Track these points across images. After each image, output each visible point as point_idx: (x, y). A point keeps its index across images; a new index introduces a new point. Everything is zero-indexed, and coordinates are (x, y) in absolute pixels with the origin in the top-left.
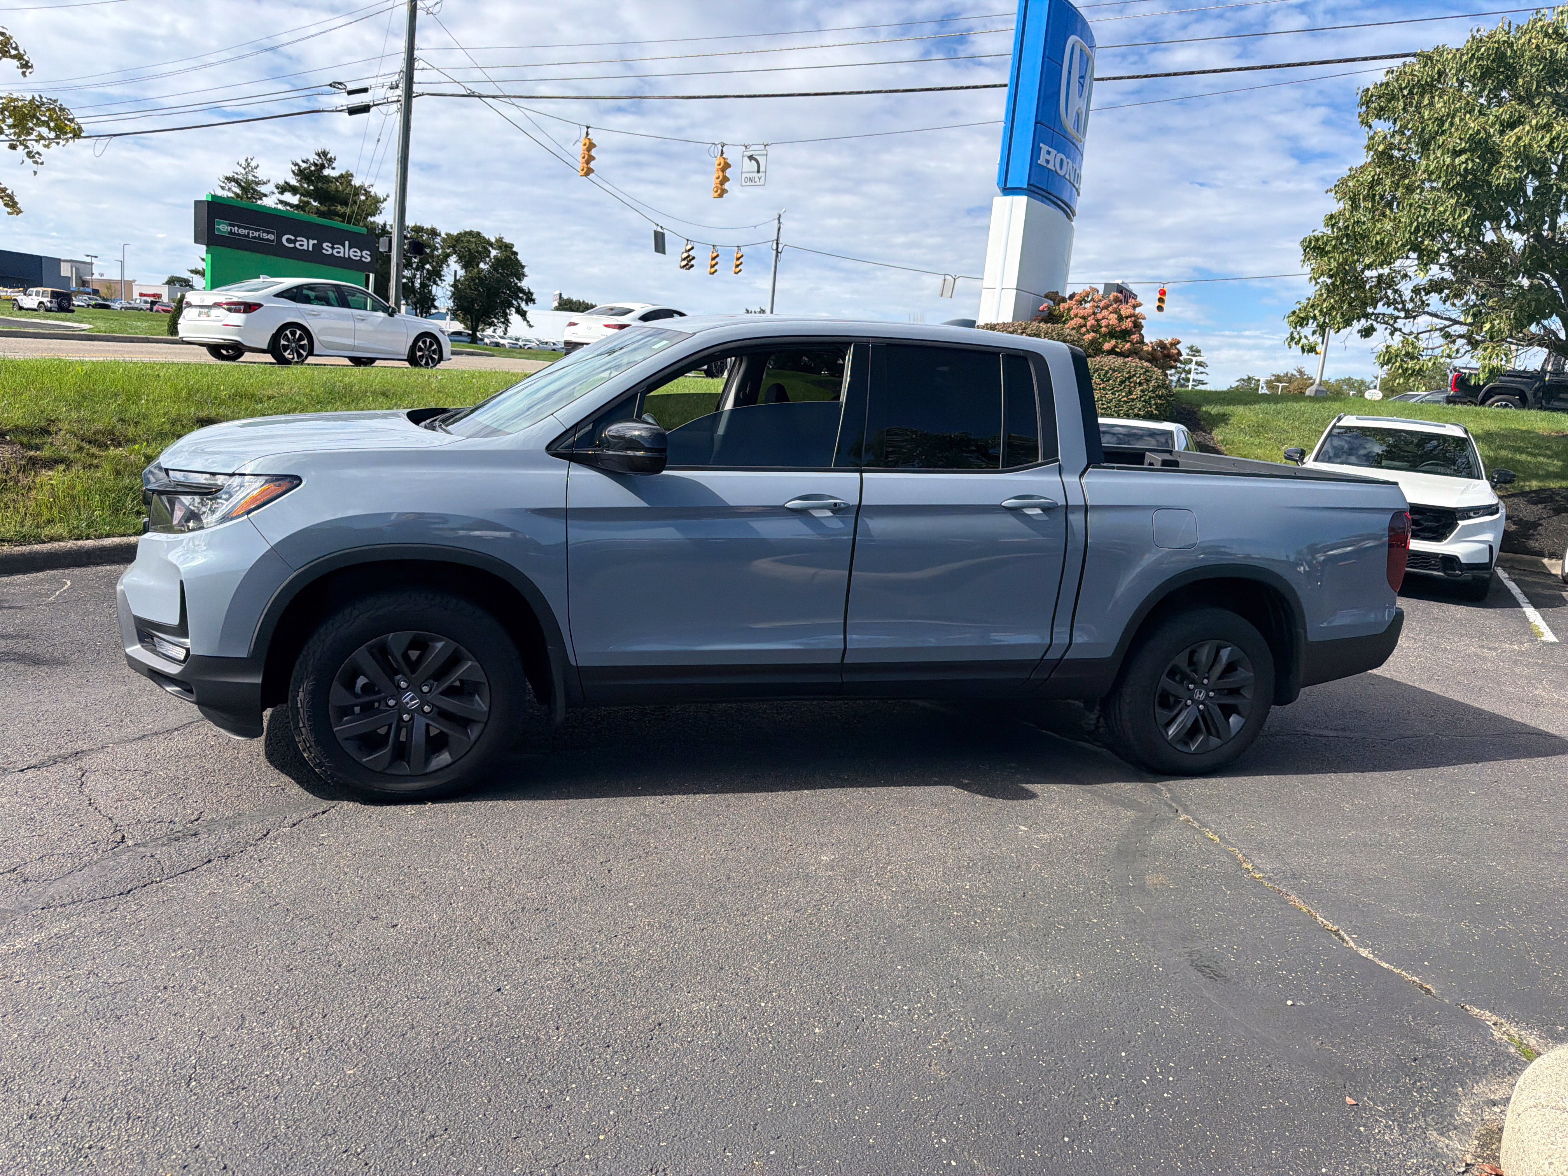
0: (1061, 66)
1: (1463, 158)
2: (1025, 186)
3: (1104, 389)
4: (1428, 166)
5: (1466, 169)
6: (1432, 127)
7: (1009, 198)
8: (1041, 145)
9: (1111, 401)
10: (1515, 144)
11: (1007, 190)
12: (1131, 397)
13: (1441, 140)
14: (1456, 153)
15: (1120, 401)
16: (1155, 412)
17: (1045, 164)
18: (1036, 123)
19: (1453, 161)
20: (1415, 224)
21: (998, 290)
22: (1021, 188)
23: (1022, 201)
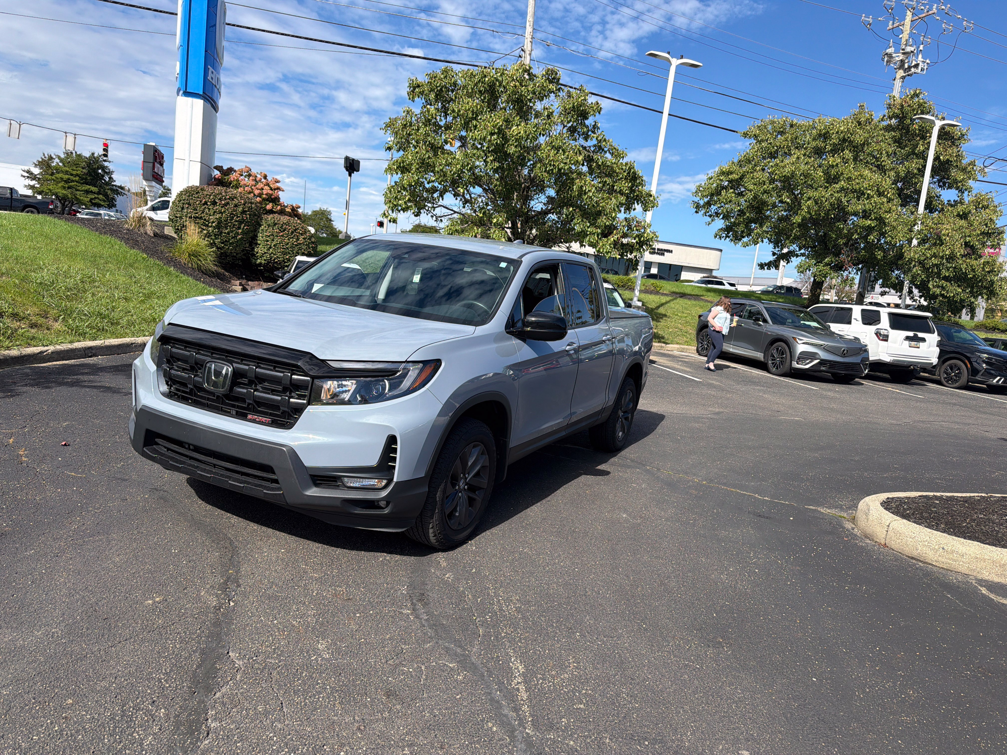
0: (216, 15)
1: (495, 136)
2: (201, 93)
3: (282, 236)
4: (472, 136)
5: (497, 143)
6: (470, 115)
7: (189, 100)
8: (209, 67)
9: (288, 244)
10: (517, 135)
11: (187, 94)
12: (299, 242)
13: (474, 122)
14: (492, 134)
15: (293, 244)
16: (312, 252)
17: (210, 79)
18: (206, 51)
19: (491, 138)
20: (470, 166)
21: (187, 161)
22: (198, 94)
23: (199, 103)
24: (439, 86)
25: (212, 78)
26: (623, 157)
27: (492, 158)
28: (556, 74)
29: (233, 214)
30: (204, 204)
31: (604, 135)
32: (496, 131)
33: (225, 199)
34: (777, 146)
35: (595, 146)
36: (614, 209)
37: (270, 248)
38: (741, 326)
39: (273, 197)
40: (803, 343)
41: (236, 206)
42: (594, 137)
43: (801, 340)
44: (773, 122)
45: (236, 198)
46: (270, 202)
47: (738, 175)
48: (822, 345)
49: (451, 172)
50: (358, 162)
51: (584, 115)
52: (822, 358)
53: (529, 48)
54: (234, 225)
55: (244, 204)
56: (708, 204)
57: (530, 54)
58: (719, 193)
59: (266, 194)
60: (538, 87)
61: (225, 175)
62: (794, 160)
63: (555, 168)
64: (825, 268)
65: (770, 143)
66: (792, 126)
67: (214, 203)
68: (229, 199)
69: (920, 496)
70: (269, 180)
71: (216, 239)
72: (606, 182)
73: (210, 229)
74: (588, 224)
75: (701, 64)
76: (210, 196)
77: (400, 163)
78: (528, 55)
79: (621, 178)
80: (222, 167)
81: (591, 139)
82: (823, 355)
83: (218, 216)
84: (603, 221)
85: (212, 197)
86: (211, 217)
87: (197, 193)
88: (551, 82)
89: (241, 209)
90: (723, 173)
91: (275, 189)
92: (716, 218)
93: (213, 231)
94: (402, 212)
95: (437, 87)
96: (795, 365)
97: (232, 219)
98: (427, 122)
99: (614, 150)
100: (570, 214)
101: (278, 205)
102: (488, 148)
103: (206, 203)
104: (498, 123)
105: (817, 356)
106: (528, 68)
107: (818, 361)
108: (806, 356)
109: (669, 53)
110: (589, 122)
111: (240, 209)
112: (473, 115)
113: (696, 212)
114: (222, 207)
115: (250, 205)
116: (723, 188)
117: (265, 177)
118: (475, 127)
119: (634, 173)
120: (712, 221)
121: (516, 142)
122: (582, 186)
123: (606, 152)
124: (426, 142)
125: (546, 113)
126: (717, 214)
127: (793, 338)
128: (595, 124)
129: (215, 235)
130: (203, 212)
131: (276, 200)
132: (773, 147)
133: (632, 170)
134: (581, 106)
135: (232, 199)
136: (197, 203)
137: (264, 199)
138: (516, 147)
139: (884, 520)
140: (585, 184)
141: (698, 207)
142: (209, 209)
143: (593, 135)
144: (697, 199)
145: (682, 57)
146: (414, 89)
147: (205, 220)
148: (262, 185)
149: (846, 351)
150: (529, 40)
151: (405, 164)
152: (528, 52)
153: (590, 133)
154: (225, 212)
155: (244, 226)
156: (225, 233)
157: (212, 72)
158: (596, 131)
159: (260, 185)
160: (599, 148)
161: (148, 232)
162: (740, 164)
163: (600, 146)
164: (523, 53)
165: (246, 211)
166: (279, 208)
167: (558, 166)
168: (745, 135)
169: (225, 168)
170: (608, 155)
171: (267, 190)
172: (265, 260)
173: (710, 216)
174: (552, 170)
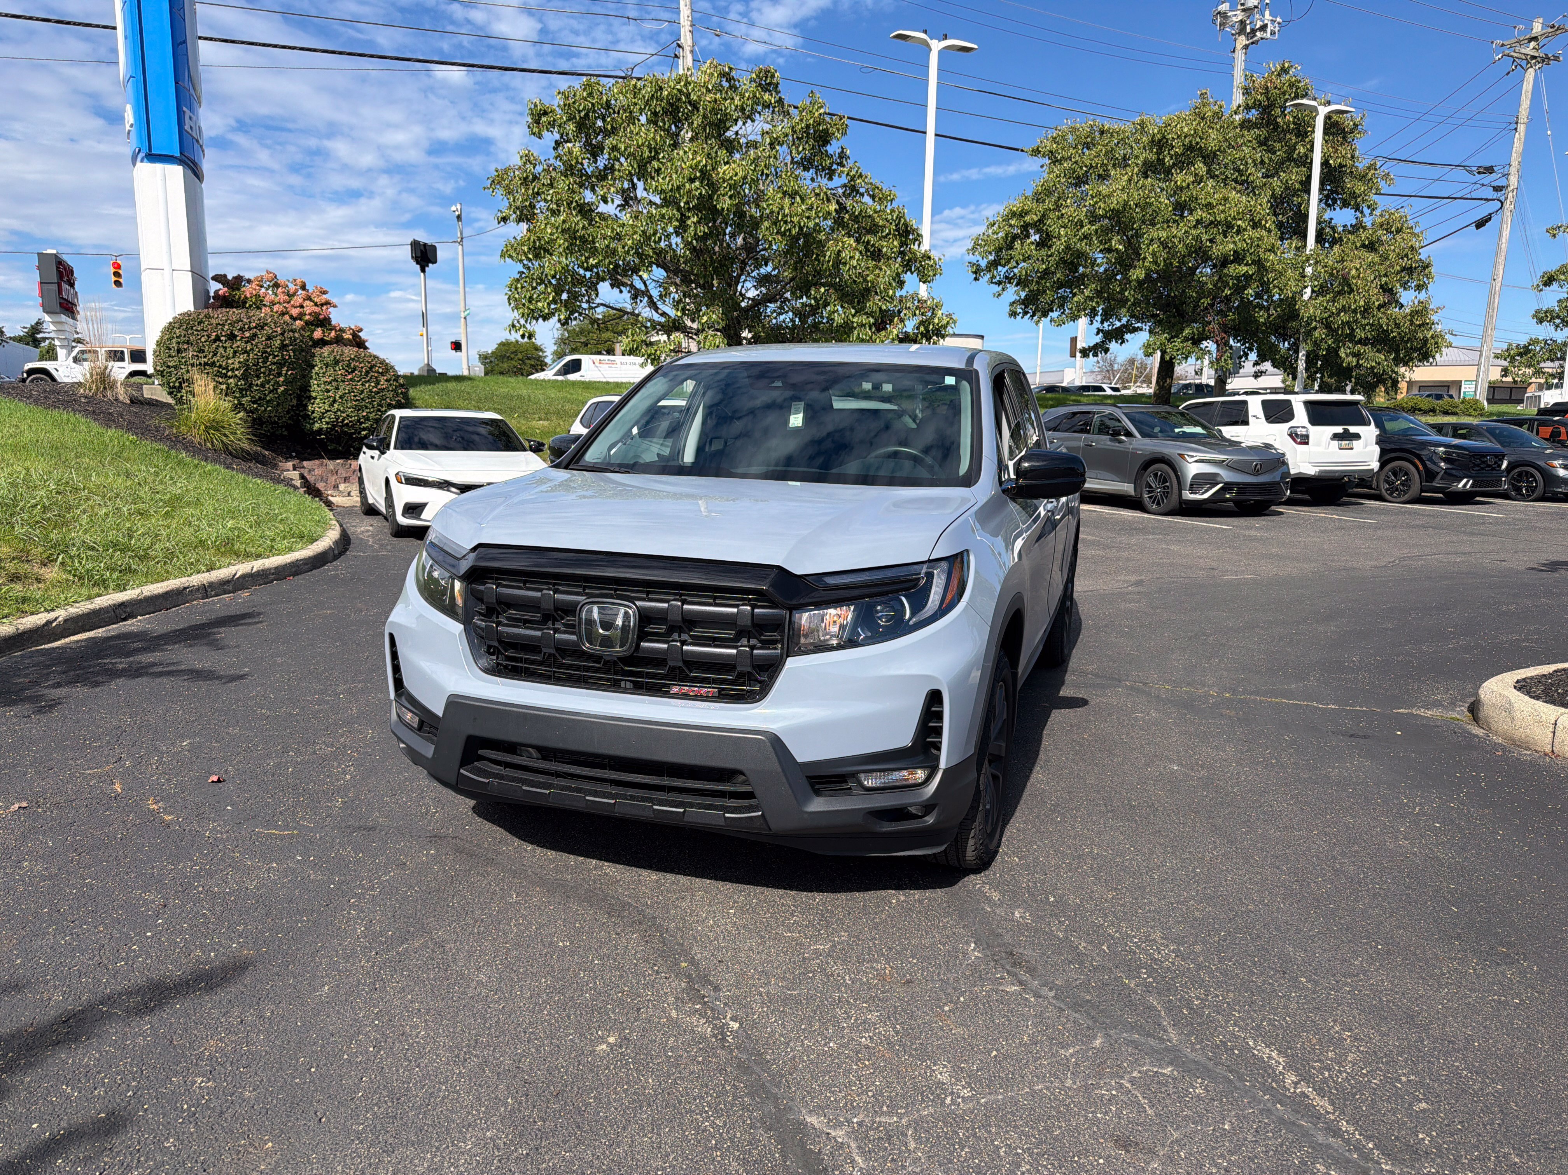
0: (184, 20)
1: (697, 183)
2: (178, 154)
3: (351, 380)
5: (700, 194)
7: (158, 167)
8: (184, 109)
9: (362, 392)
11: (153, 157)
12: (379, 387)
14: (692, 180)
15: (371, 391)
16: (403, 401)
17: (189, 130)
18: (176, 83)
21: (167, 271)
22: (172, 156)
23: (176, 171)
24: (584, 109)
25: (191, 128)
26: (892, 201)
27: (695, 219)
28: (773, 76)
29: (266, 352)
30: (215, 341)
31: (859, 168)
32: (698, 174)
33: (250, 329)
34: (1086, 166)
35: (845, 186)
36: (890, 284)
37: (335, 401)
38: (1091, 446)
39: (321, 317)
40: (1196, 461)
41: (269, 338)
42: (842, 172)
43: (1192, 456)
44: (1074, 130)
45: (266, 324)
46: (317, 326)
47: (1036, 215)
48: (1223, 461)
49: (624, 247)
50: (434, 248)
51: (824, 138)
52: (1227, 480)
53: (690, 42)
54: (270, 370)
55: (282, 334)
56: (995, 264)
57: (692, 52)
58: (1010, 247)
59: (310, 314)
60: (748, 99)
61: (233, 290)
62: (1124, 183)
63: (794, 227)
64: (1185, 344)
65: (1076, 162)
66: (1102, 133)
67: (232, 337)
68: (255, 327)
69: (1555, 671)
70: (311, 291)
71: (243, 397)
72: (868, 242)
73: (231, 380)
74: (853, 311)
75: (975, 46)
76: (223, 325)
77: (534, 242)
78: (688, 52)
79: (888, 234)
80: (225, 276)
81: (840, 176)
82: (1227, 476)
83: (242, 358)
84: (874, 303)
85: (227, 327)
86: (230, 361)
87: (199, 323)
88: (766, 90)
89: (279, 342)
90: (1013, 214)
91: (322, 305)
92: (1008, 285)
93: (237, 385)
94: (540, 320)
95: (579, 112)
96: (1188, 495)
97: (265, 362)
98: (570, 169)
99: (877, 191)
100: (821, 298)
101: (331, 330)
102: (687, 203)
103: (217, 339)
104: (700, 161)
105: (1219, 479)
106: (727, 70)
107: (1221, 485)
108: (1202, 481)
109: (925, 32)
110: (833, 148)
111: (277, 343)
112: (650, 152)
113: (976, 279)
114: (246, 343)
115: (291, 334)
116: (1015, 237)
117: (303, 287)
118: (658, 171)
119: (906, 225)
120: (1003, 290)
121: (730, 190)
122: (839, 251)
123: (862, 195)
124: (572, 202)
125: (768, 140)
126: (1009, 279)
127: (1179, 455)
128: (842, 152)
129: (241, 390)
130: (215, 355)
131: (324, 322)
132: (1081, 168)
133: (902, 221)
134: (819, 124)
135: (261, 327)
136: (203, 339)
137: (307, 323)
138: (731, 197)
139: (1544, 717)
140: (843, 247)
141: (977, 272)
142: (225, 348)
143: (840, 169)
144: (973, 259)
145: (945, 37)
146: (540, 119)
147: (220, 366)
148: (301, 301)
149: (1259, 466)
150: (688, 28)
151: (543, 242)
152: (687, 49)
153: (835, 167)
154: (252, 349)
155: (287, 371)
156: (257, 385)
157: (190, 118)
158: (845, 162)
159: (297, 300)
160: (852, 190)
161: (121, 398)
162: (1038, 198)
163: (854, 186)
164: (681, 50)
165: (287, 345)
166: (333, 334)
167: (799, 222)
168: (1036, 152)
169: (230, 277)
170: (867, 199)
171: (309, 307)
172: (327, 423)
173: (999, 283)
174: (790, 230)
